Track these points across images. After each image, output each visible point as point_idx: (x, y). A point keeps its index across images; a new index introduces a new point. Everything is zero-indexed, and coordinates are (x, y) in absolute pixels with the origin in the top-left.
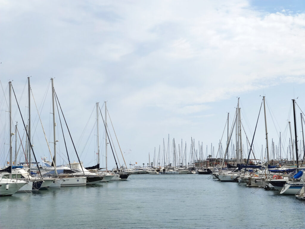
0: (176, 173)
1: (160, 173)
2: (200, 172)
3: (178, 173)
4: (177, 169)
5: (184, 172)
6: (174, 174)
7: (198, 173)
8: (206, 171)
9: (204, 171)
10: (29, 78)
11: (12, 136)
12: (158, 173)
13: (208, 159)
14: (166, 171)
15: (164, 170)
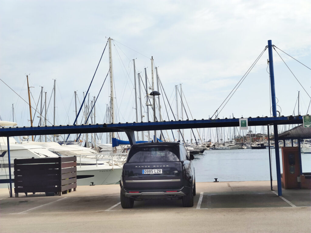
0: (228, 148)
1: (211, 148)
2: (254, 147)
3: (230, 148)
4: (228, 145)
5: (235, 147)
6: (226, 149)
7: (251, 148)
8: (259, 146)
9: (257, 146)
10: (145, 69)
11: (143, 118)
12: (208, 148)
13: (247, 135)
14: (216, 147)
15: (214, 146)
